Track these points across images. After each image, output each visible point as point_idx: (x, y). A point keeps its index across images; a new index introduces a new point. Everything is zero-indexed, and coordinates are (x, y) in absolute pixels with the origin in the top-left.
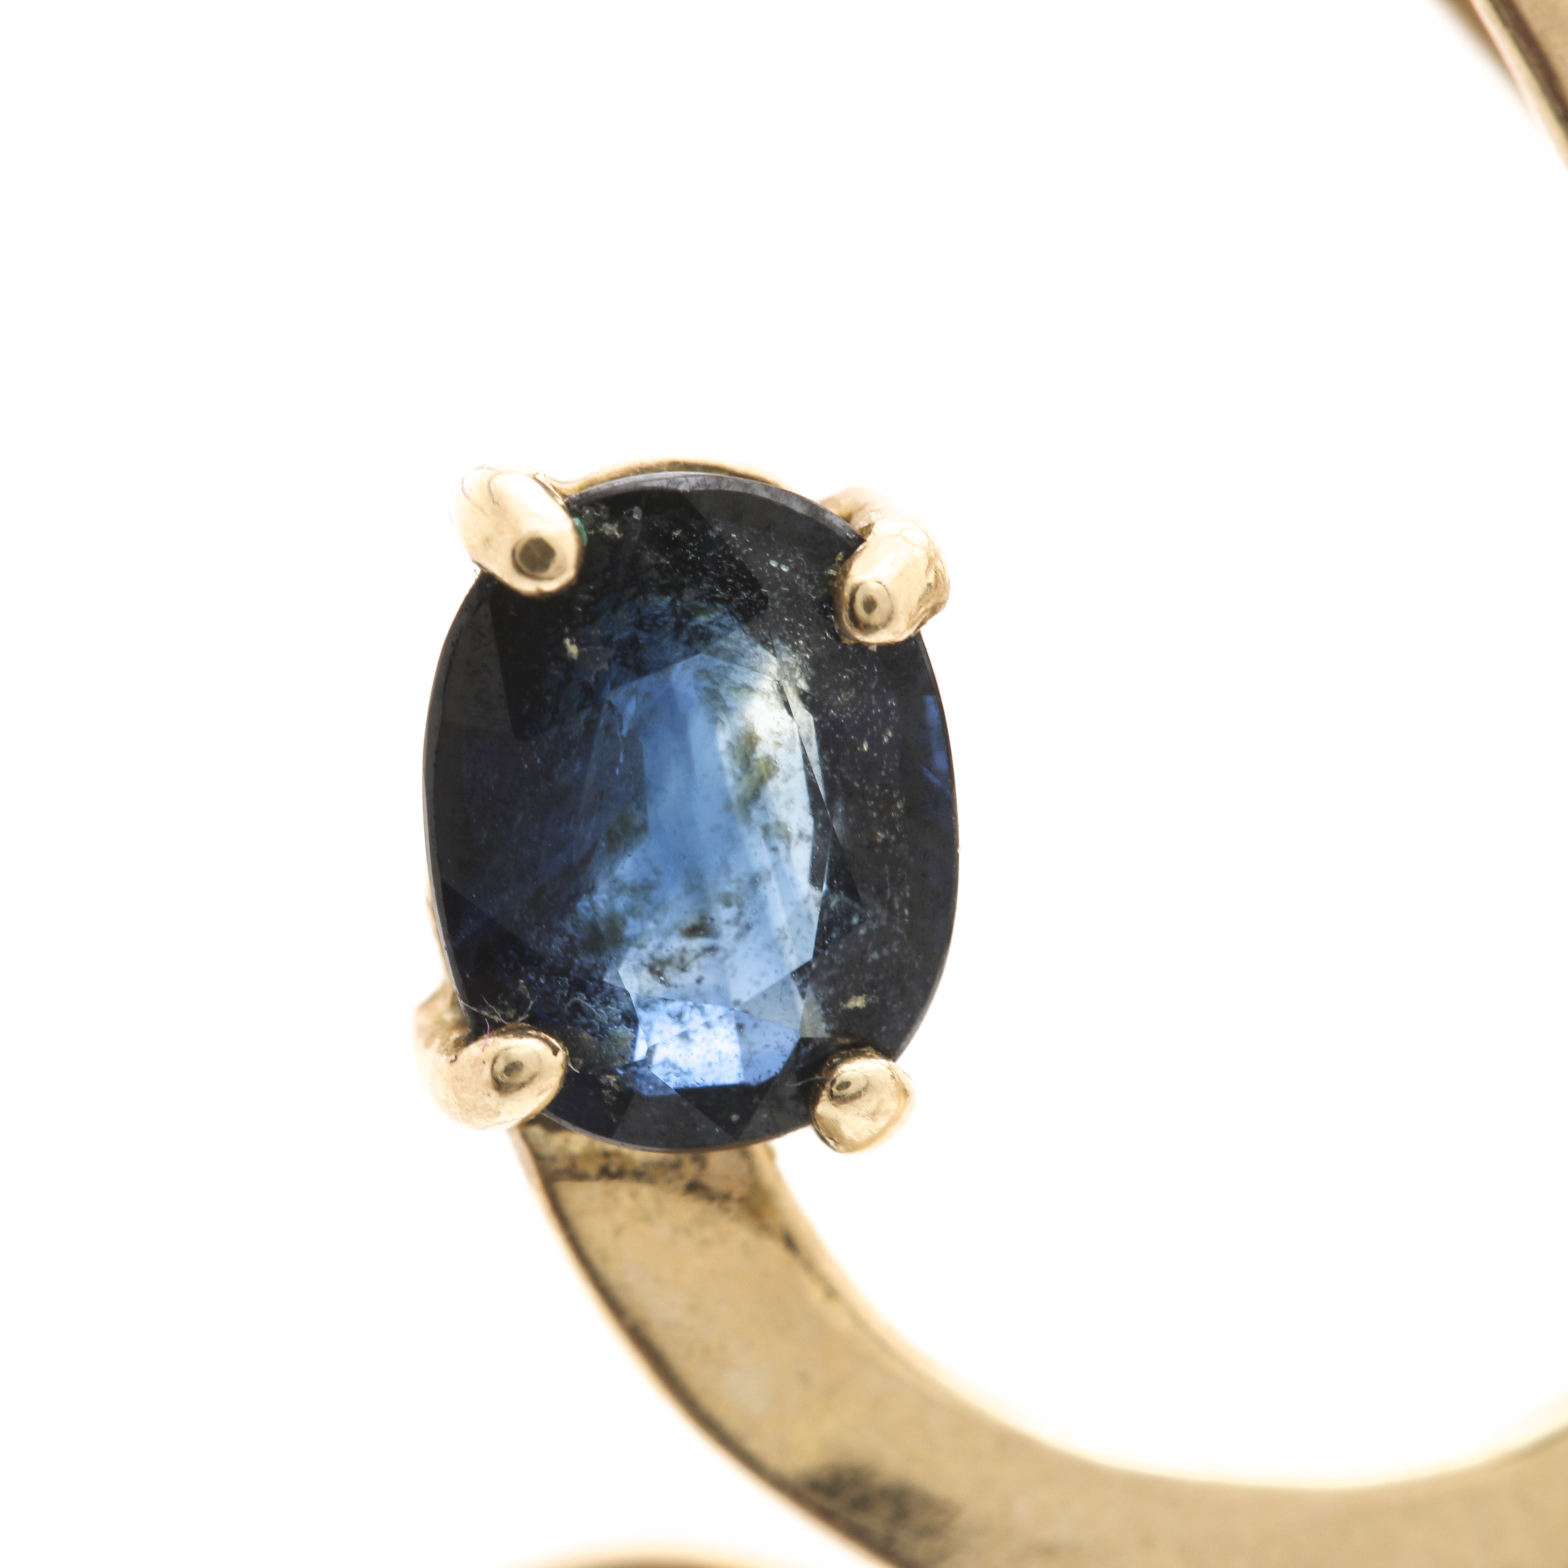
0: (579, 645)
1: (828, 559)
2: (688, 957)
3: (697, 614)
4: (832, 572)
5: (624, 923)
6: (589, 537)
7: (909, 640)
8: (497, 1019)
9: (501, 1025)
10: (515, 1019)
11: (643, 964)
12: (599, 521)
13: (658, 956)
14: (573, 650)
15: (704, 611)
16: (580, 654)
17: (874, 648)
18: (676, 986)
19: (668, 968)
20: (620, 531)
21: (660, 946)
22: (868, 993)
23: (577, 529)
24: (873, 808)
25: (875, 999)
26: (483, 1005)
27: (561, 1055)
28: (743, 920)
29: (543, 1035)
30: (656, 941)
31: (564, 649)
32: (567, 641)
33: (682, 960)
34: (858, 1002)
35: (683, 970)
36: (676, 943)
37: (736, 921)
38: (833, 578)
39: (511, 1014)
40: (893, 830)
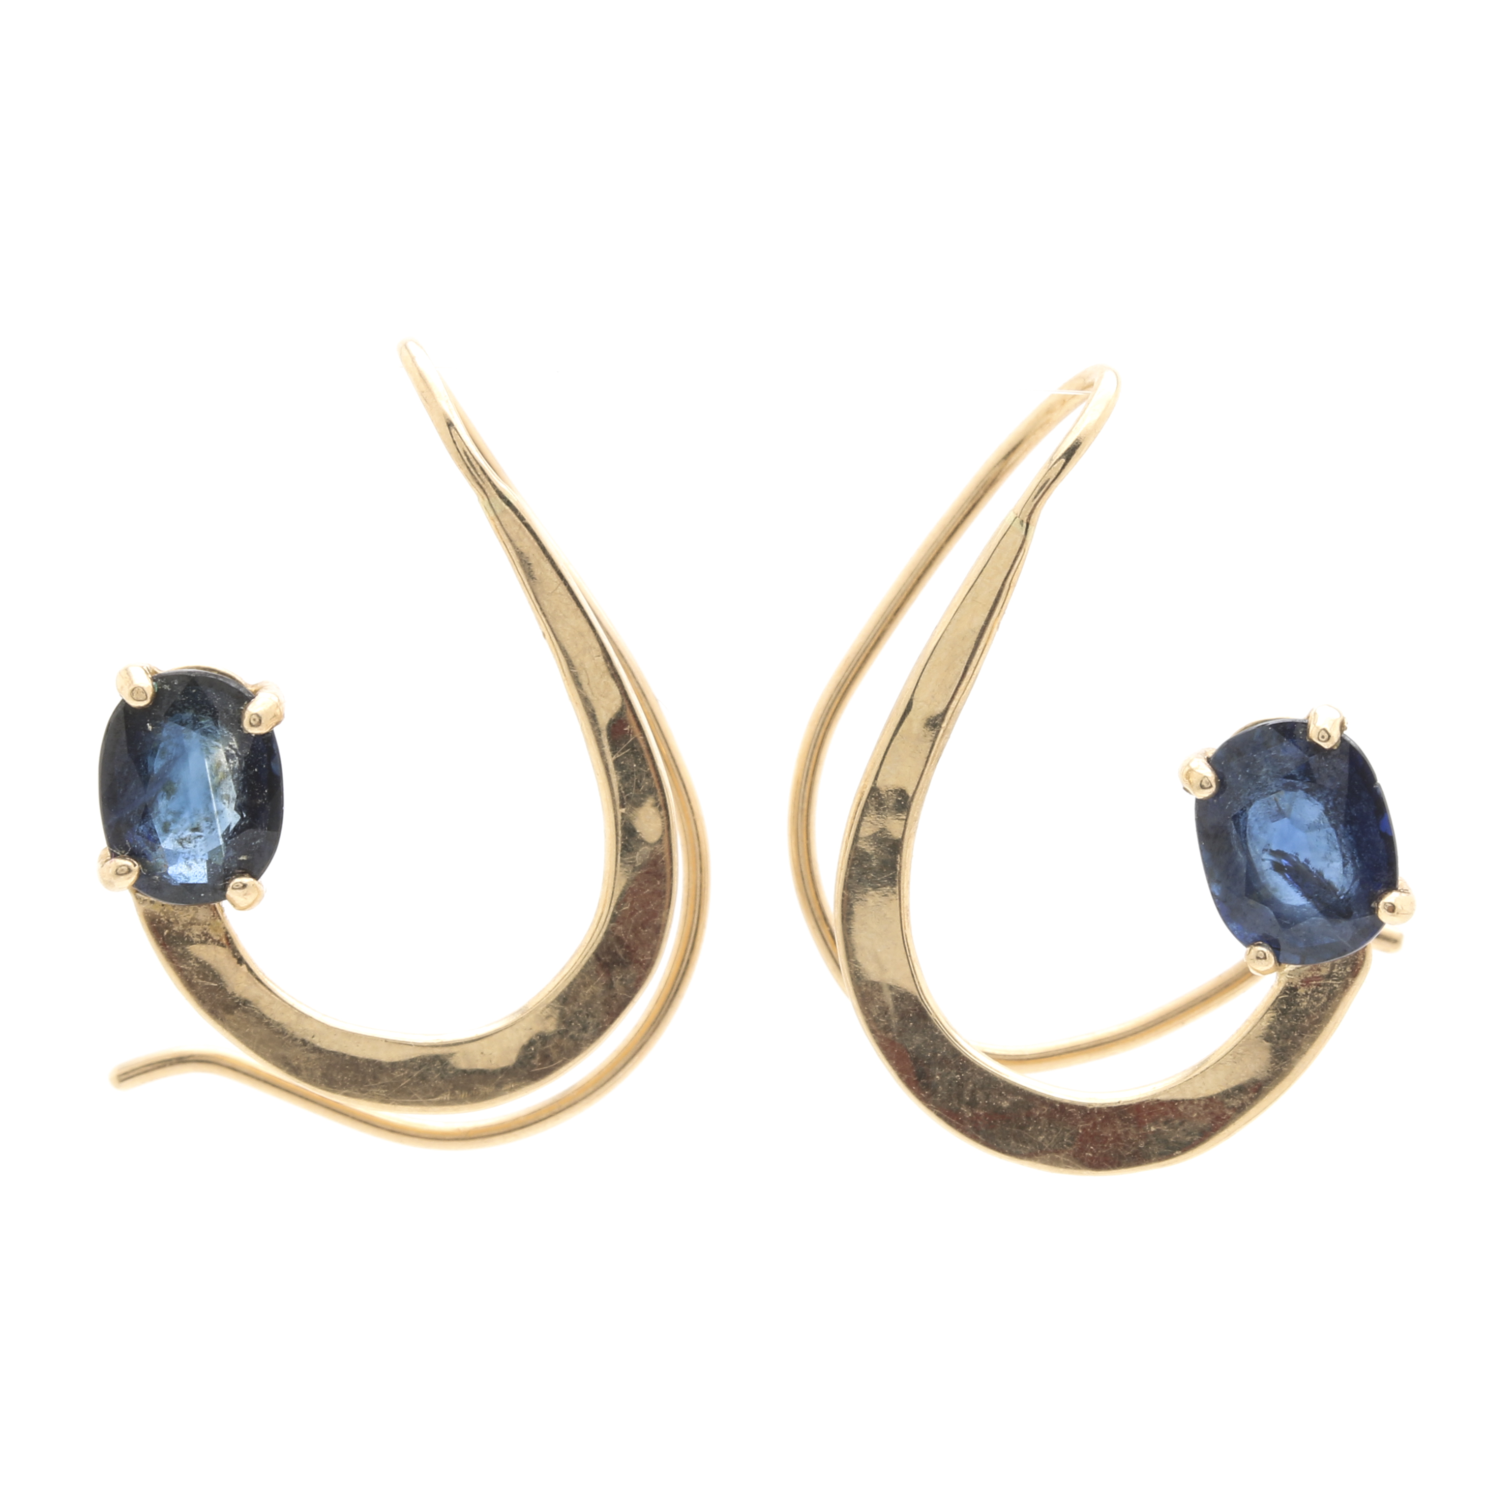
0: (152, 726)
1: (242, 704)
2: (192, 838)
3: (202, 720)
4: (242, 708)
5: (170, 824)
6: (158, 689)
7: (268, 733)
8: (118, 853)
9: (119, 855)
10: (123, 854)
11: (176, 840)
12: (163, 684)
13: (181, 837)
14: (150, 728)
15: (204, 719)
16: (152, 729)
17: (253, 735)
18: (186, 848)
19: (184, 841)
20: (170, 687)
21: (182, 834)
22: (248, 855)
23: (154, 687)
24: (258, 791)
25: (250, 857)
26: (114, 849)
27: (137, 867)
28: (212, 827)
29: (132, 860)
30: (181, 832)
31: (147, 727)
32: (148, 724)
33: (190, 839)
34: (243, 858)
35: (190, 842)
36: (188, 833)
37: (209, 827)
38: (242, 710)
39: (123, 852)
40: (264, 800)
